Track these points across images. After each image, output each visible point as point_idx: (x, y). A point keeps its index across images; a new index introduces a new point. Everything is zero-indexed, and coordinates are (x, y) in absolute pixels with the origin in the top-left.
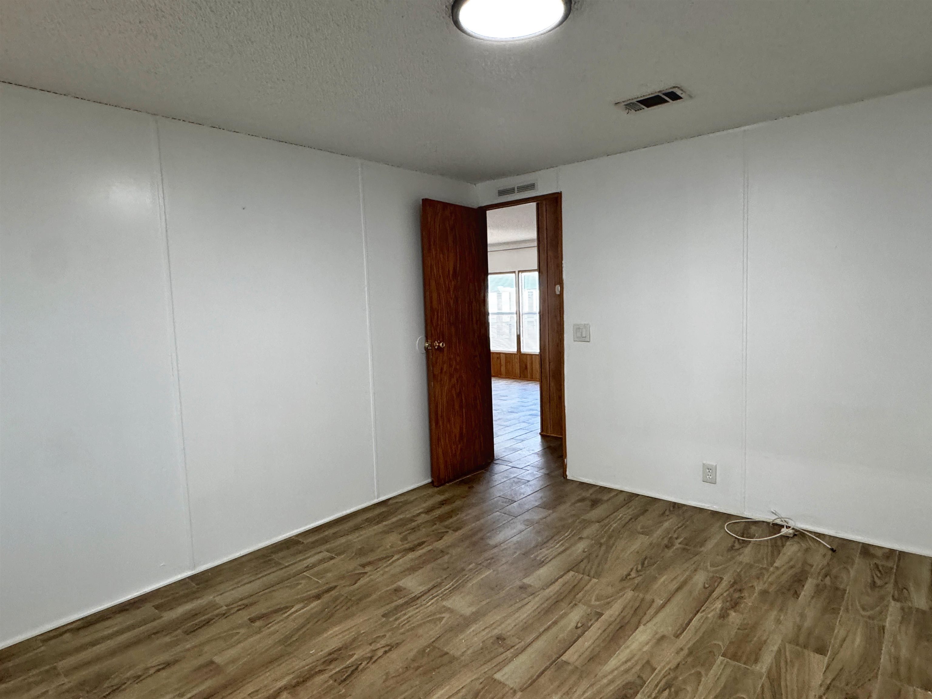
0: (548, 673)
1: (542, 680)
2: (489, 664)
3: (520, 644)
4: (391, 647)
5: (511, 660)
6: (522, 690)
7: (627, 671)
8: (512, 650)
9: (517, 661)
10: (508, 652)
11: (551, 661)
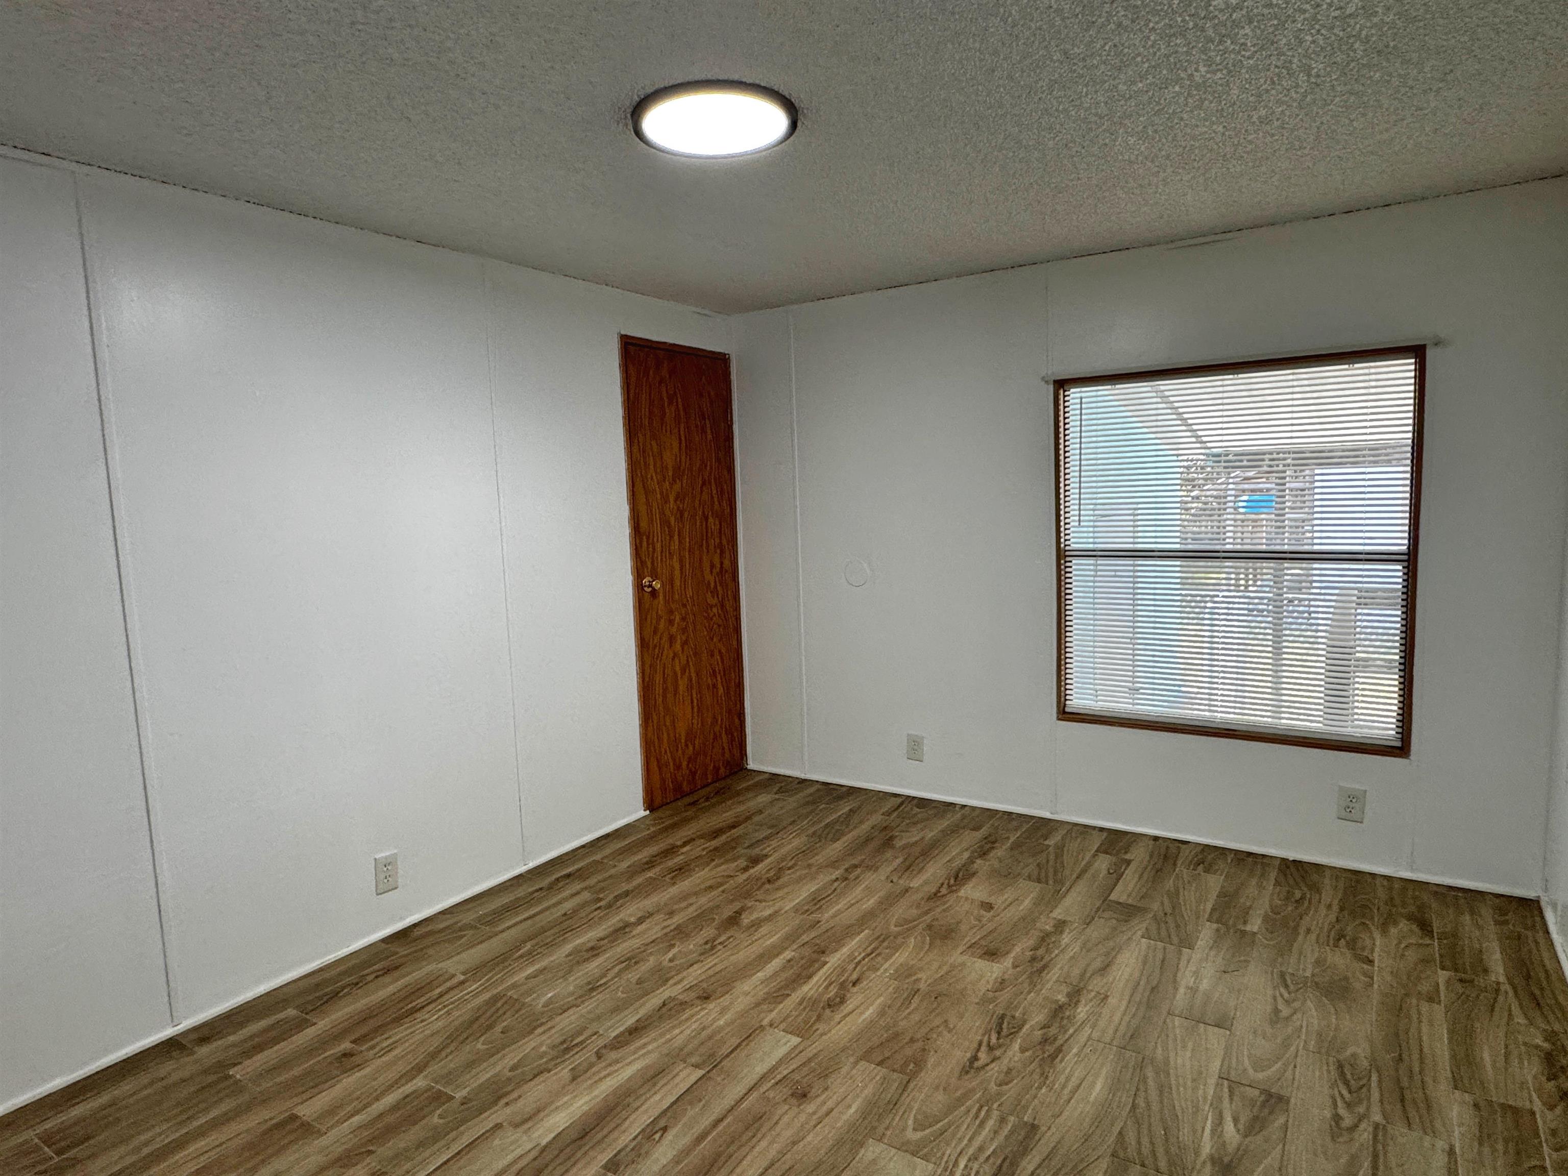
0: (725, 1050)
1: (735, 1041)
2: (811, 1055)
3: (765, 1088)
4: (971, 1066)
5: (780, 1062)
6: (762, 1028)
7: (617, 1061)
8: (779, 1077)
9: (772, 1061)
10: (785, 1072)
11: (719, 1067)
